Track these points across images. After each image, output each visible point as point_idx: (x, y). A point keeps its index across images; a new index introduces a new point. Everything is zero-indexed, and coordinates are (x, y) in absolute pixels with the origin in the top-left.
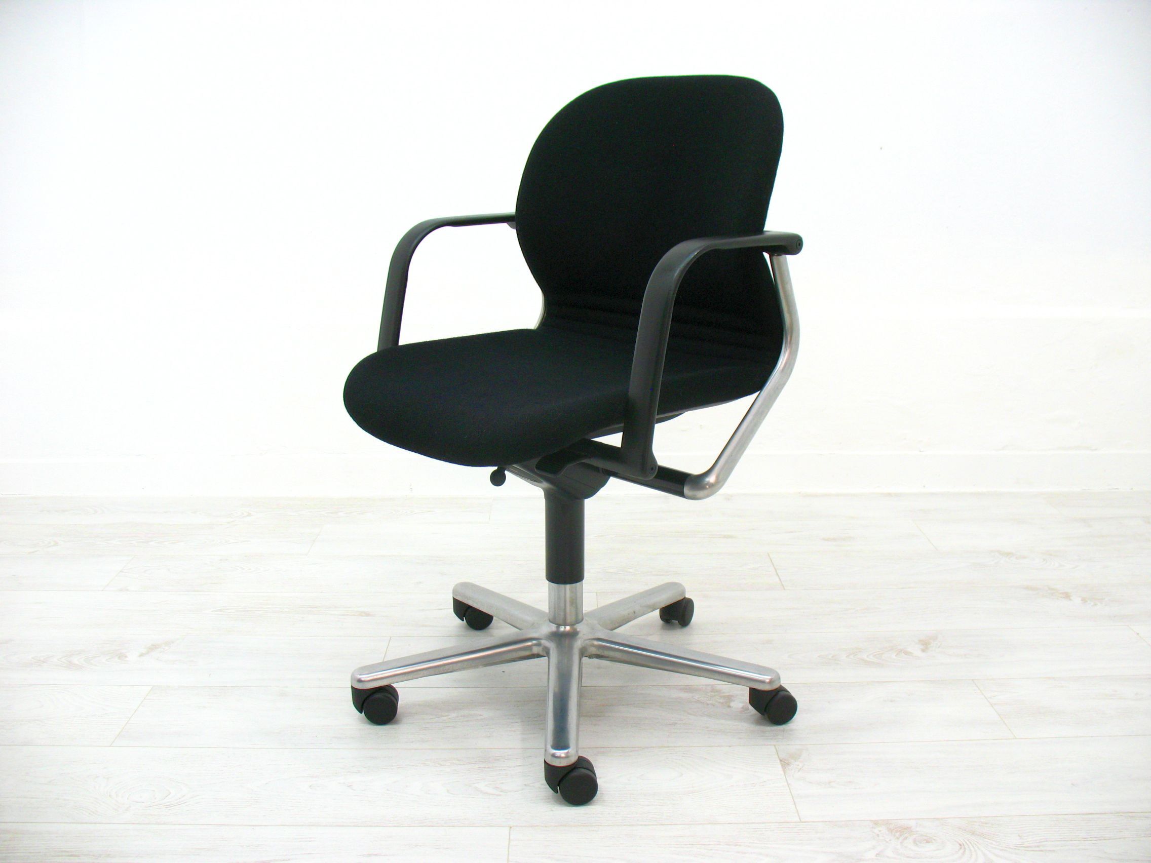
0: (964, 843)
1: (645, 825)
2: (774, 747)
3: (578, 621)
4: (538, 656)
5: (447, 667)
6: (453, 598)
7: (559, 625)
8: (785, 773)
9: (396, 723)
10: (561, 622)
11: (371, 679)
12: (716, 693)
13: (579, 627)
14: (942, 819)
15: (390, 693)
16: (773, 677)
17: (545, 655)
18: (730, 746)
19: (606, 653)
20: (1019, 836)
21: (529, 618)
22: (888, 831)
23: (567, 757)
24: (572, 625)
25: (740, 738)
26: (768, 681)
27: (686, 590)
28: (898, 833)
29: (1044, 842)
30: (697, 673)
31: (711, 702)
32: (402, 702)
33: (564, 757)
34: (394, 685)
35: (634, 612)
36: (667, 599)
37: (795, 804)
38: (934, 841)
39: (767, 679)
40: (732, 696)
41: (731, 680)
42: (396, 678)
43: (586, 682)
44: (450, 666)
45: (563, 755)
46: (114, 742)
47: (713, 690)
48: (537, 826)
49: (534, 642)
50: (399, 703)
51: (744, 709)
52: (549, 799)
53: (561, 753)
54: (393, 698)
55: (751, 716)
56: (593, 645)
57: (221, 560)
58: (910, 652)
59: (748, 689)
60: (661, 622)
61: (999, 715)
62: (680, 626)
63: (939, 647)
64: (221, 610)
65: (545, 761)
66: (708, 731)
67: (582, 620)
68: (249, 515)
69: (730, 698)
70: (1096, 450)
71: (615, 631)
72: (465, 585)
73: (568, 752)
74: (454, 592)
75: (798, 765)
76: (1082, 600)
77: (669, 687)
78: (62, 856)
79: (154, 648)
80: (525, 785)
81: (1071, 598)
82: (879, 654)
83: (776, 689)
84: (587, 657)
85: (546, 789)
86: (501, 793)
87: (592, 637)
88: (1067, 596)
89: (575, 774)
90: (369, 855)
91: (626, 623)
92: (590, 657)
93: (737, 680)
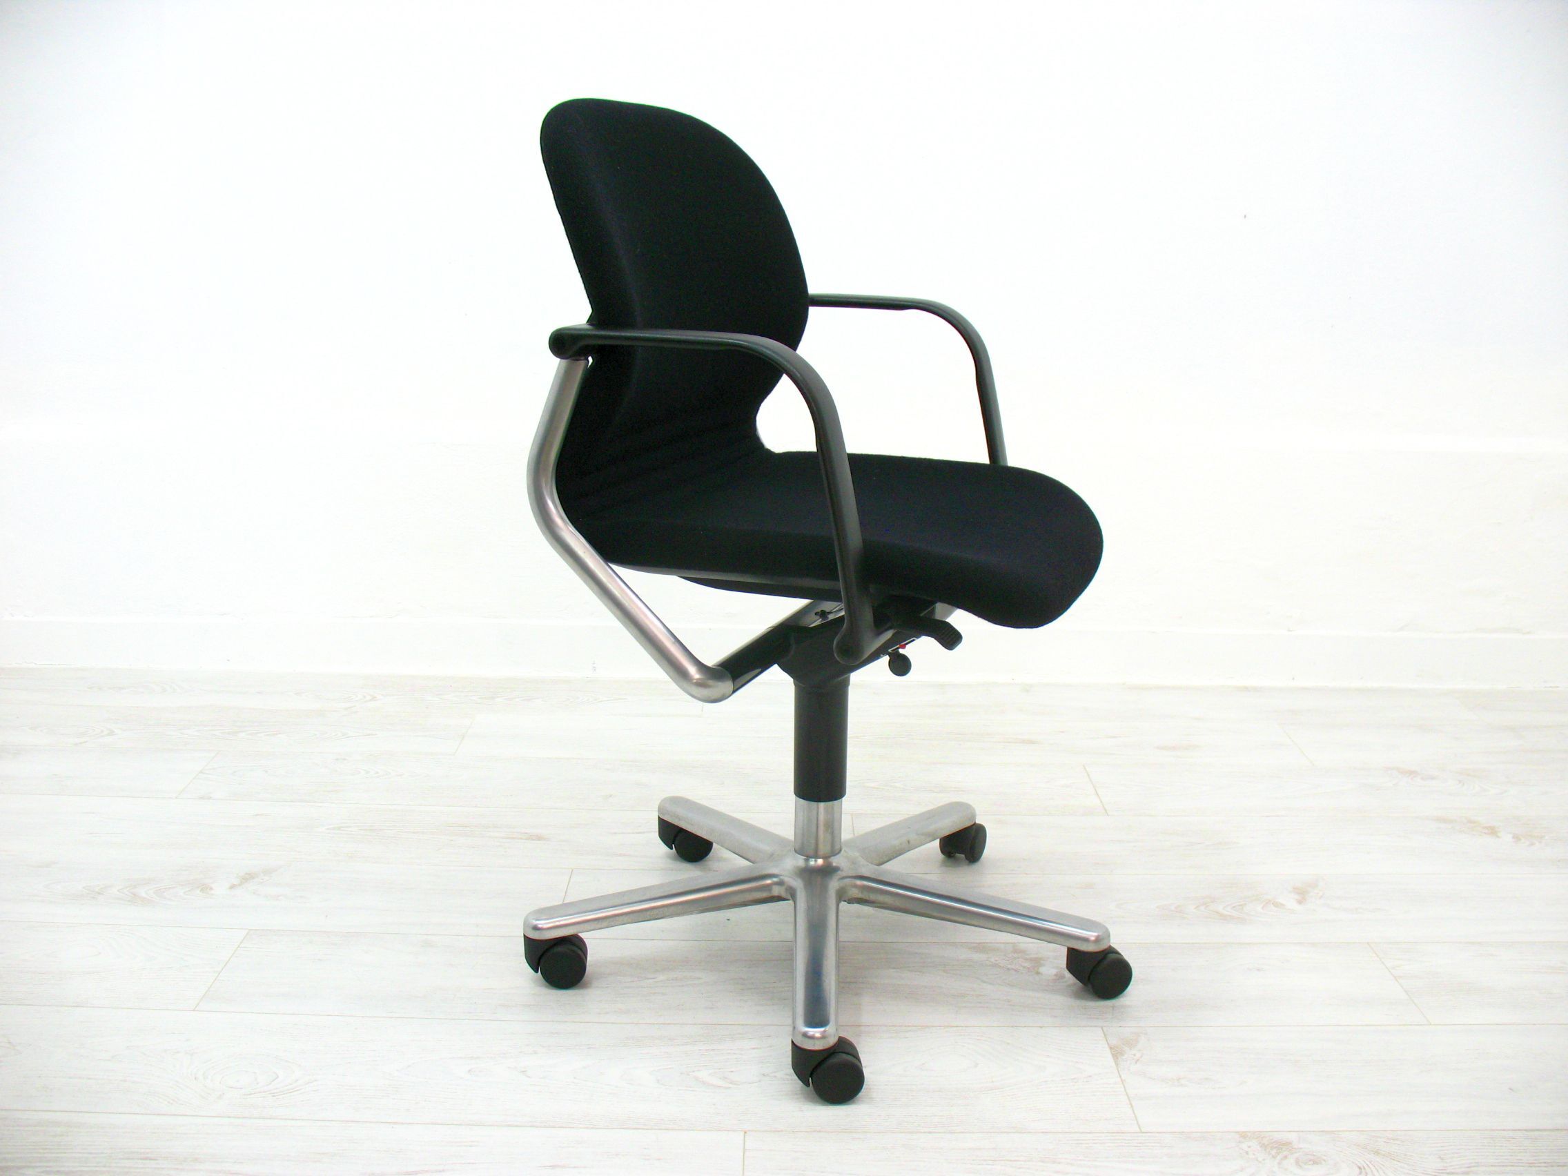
0: (1365, 1165)
1: (930, 1133)
2: (1100, 1029)
3: (835, 852)
4: (780, 899)
5: (656, 912)
6: (659, 817)
7: (808, 857)
8: (1117, 1065)
9: (585, 986)
10: (811, 852)
11: (552, 927)
12: (1020, 955)
13: (835, 861)
14: (1332, 1132)
15: (574, 945)
16: (1100, 934)
17: (789, 897)
18: (1041, 1027)
19: (872, 897)
20: (1440, 1157)
21: (766, 848)
22: (1261, 1147)
23: (823, 1037)
24: (825, 858)
25: (1055, 1017)
26: (1093, 938)
27: (977, 812)
28: (1275, 1151)
29: (1474, 1166)
30: (996, 927)
31: (1013, 967)
32: (591, 958)
33: (819, 1038)
34: (582, 935)
35: (909, 842)
36: (950, 825)
37: (1132, 1106)
38: (1323, 1162)
39: (1092, 936)
40: (1041, 959)
41: (1042, 937)
42: (587, 926)
43: (844, 936)
44: (661, 910)
45: (818, 1035)
46: (198, 1004)
47: (1016, 951)
48: (782, 1131)
49: (775, 880)
50: (588, 959)
51: (1060, 977)
52: (796, 1094)
53: (816, 1032)
54: (580, 953)
55: (1069, 986)
56: (856, 886)
57: (337, 759)
58: (1282, 905)
59: (1064, 951)
60: (941, 856)
61: (1406, 991)
62: (967, 862)
63: (1321, 897)
64: (339, 828)
65: (792, 1042)
66: (1011, 1005)
67: (841, 850)
68: (374, 699)
69: (1037, 962)
70: (1529, 633)
71: (884, 866)
72: (676, 800)
73: (825, 1031)
74: (660, 810)
75: (1135, 1055)
76: (1513, 837)
77: (954, 945)
78: (133, 1159)
79: (248, 878)
80: (764, 1075)
81: (1499, 834)
82: (1240, 905)
83: (1103, 951)
84: (845, 901)
85: (791, 1080)
86: (731, 1085)
87: (854, 875)
88: (1492, 831)
89: (834, 1060)
90: (553, 1167)
91: (896, 857)
92: (850, 901)
93: (1051, 937)
